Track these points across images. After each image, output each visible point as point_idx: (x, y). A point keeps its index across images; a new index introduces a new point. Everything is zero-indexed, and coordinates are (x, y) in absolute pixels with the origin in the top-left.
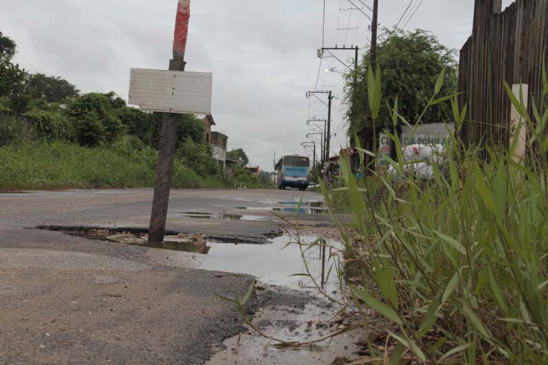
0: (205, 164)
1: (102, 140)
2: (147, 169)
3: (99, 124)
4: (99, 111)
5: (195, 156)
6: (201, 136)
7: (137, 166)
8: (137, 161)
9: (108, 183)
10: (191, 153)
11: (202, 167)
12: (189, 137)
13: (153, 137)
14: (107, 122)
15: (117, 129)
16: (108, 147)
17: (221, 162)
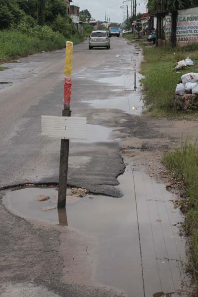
0: (69, 30)
1: (12, 23)
2: (38, 41)
3: (9, 13)
4: (9, 6)
5: (63, 26)
6: (65, 12)
7: (33, 39)
8: (33, 35)
9: (19, 54)
10: (61, 24)
11: (68, 32)
12: (59, 15)
13: (39, 15)
14: (14, 12)
15: (20, 16)
16: (16, 27)
17: (77, 24)
